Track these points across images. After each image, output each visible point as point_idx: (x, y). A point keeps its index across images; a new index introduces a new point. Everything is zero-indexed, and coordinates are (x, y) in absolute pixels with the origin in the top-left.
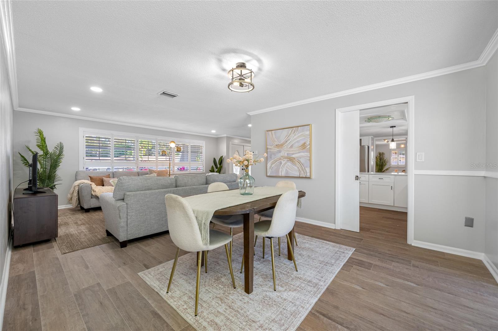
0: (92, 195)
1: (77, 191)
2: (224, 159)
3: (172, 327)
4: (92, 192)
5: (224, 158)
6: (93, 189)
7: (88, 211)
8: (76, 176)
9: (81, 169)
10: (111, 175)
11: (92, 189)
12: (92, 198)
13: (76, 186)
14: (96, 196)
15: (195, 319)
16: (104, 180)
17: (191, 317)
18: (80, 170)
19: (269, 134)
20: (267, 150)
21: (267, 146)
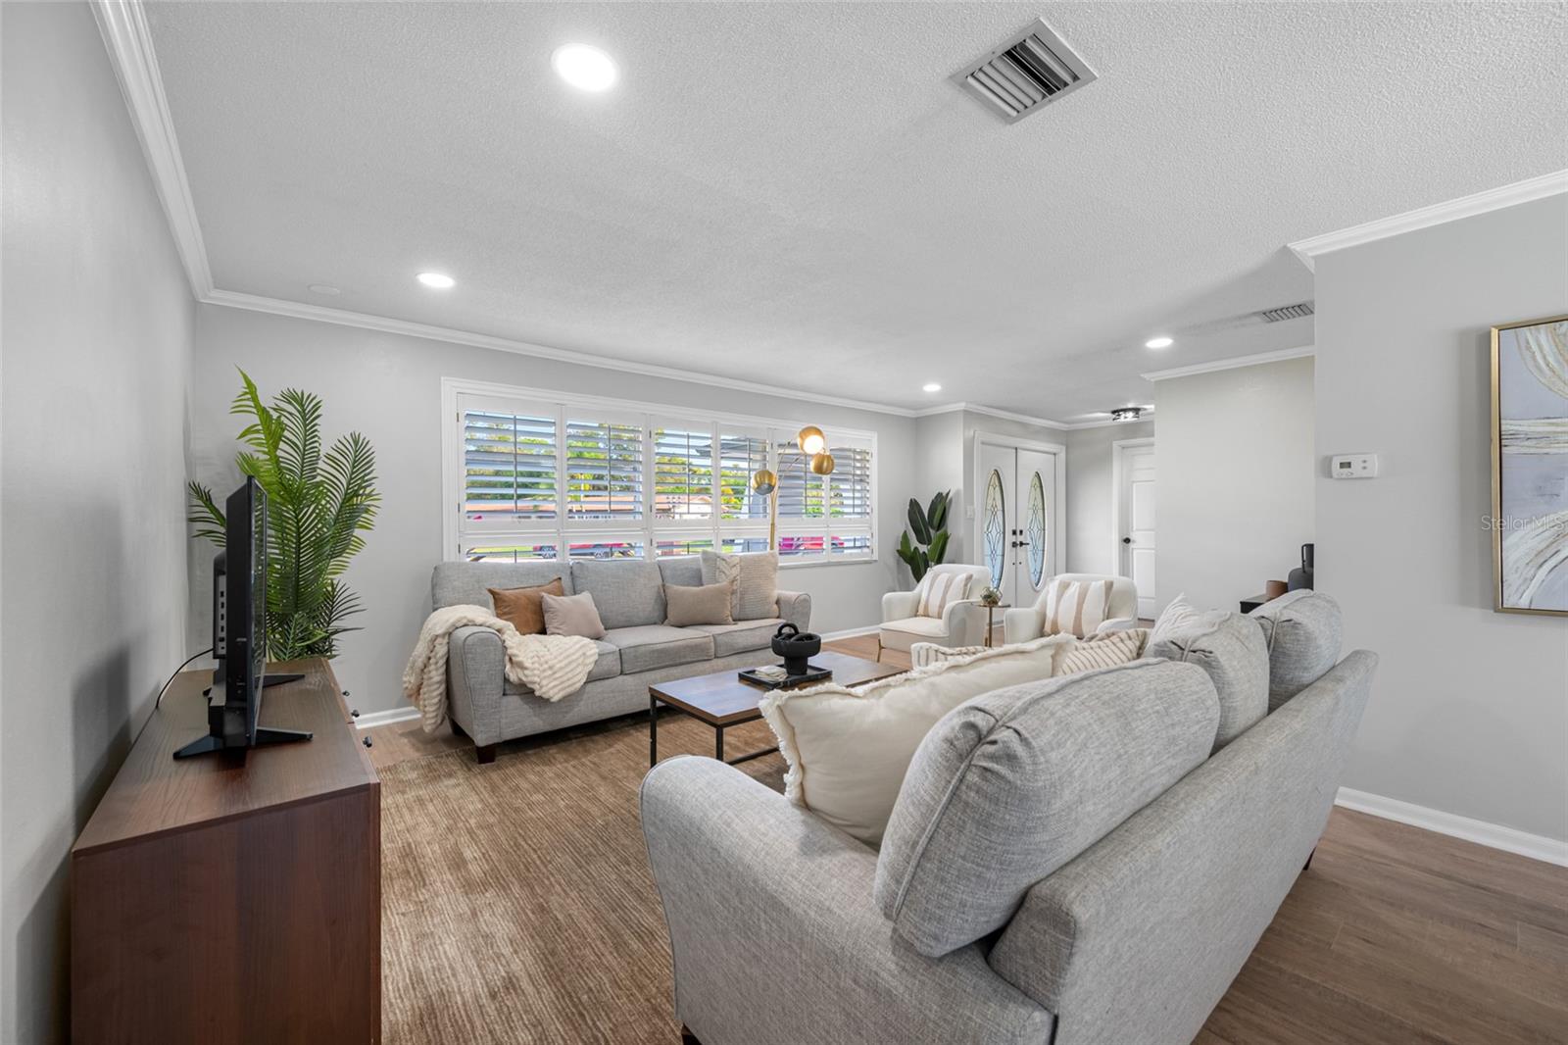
0: (506, 680)
1: (444, 659)
2: (953, 505)
4: (508, 666)
5: (951, 500)
6: (509, 651)
7: (486, 755)
8: (434, 587)
9: (450, 556)
10: (566, 582)
11: (504, 654)
12: (504, 694)
13: (437, 636)
14: (523, 685)
16: (543, 607)
18: (446, 559)
19: (1528, 343)
20: (1503, 449)
21: (1503, 422)
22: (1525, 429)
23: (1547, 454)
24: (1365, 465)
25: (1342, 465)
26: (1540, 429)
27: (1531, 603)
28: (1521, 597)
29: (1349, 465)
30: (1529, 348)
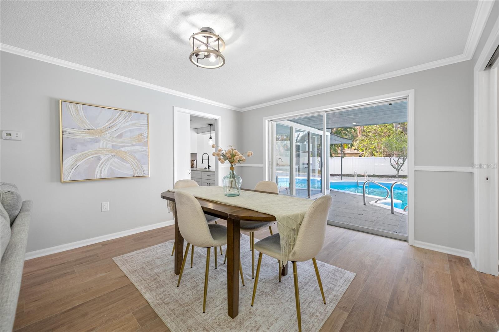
3: (345, 319)
15: (329, 304)
17: (328, 307)
19: (69, 107)
20: (63, 135)
21: (63, 128)
22: (69, 131)
23: (73, 138)
24: (17, 135)
25: (7, 135)
26: (72, 131)
27: (70, 179)
28: (68, 178)
29: (10, 134)
30: (69, 108)
